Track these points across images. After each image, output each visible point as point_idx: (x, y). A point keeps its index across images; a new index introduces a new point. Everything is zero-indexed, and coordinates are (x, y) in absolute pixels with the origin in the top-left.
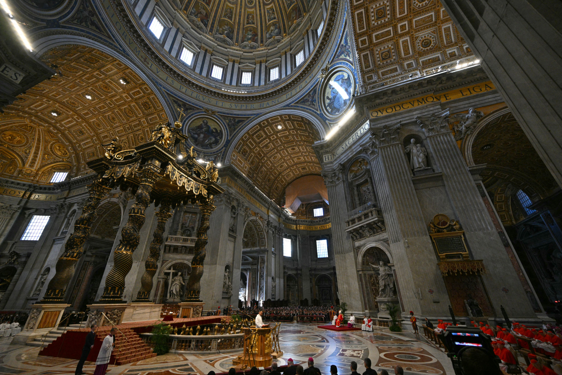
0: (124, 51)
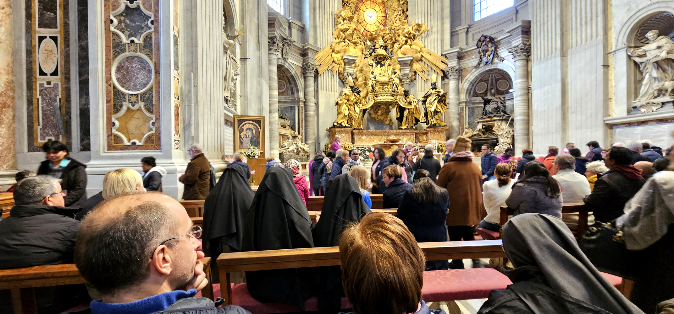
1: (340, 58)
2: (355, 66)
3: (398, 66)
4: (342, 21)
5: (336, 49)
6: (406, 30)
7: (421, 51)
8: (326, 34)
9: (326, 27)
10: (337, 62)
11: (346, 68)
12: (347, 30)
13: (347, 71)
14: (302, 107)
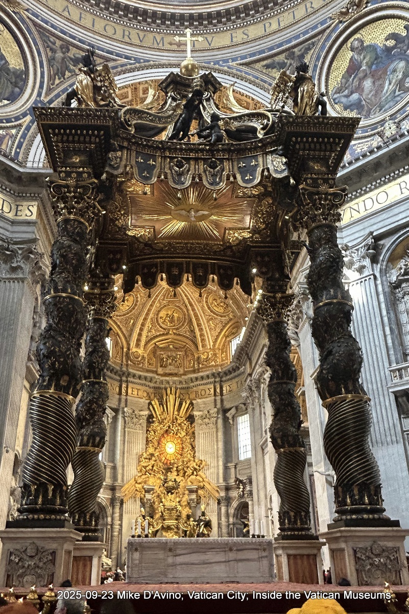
0: (137, 60)
1: (142, 488)
4: (143, 460)
6: (192, 465)
7: (204, 481)
10: (139, 490)
11: (146, 495)
13: (146, 498)
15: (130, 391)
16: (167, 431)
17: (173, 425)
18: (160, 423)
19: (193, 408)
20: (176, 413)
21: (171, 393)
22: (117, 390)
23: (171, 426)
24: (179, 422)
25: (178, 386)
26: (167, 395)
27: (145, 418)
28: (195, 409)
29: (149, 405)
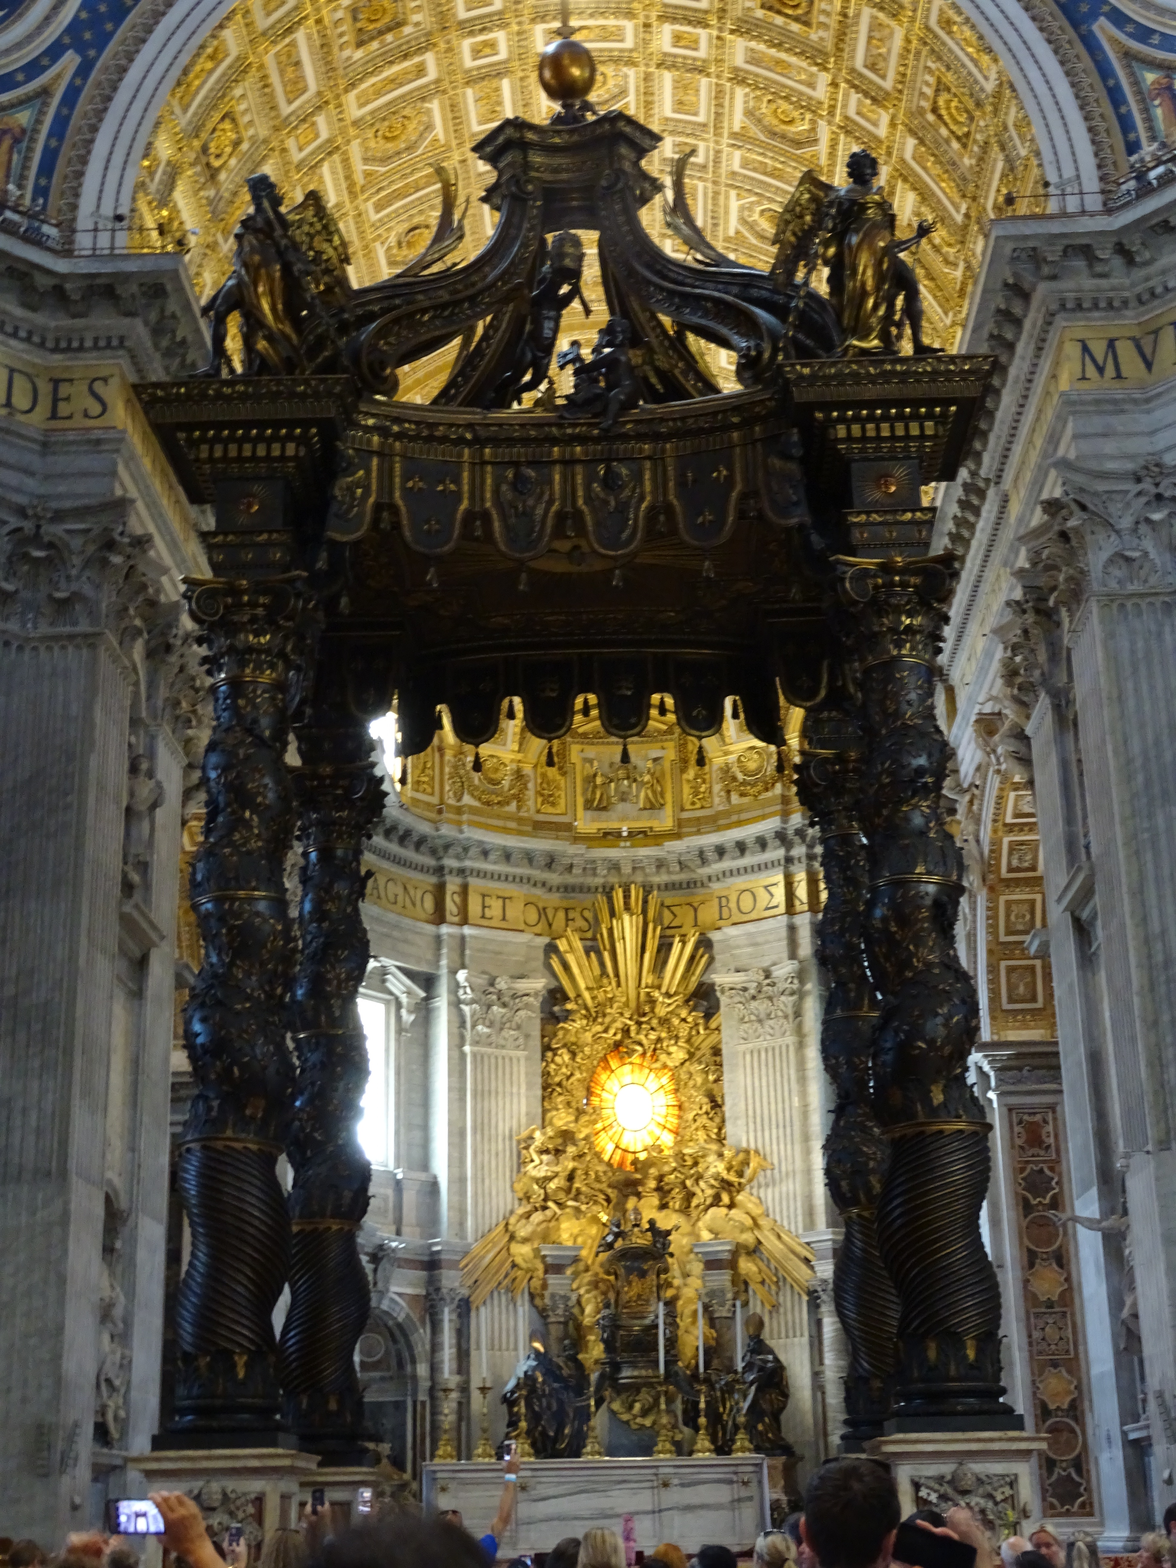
1: (531, 1255)
2: (576, 1275)
3: (697, 1268)
4: (535, 1157)
5: (522, 1233)
6: (712, 1170)
7: (756, 1225)
8: (494, 1193)
9: (494, 1176)
10: (523, 1264)
11: (550, 1282)
12: (549, 1179)
13: (550, 1290)
14: (423, 1403)
15: (474, 906)
16: (617, 1045)
17: (639, 1024)
18: (591, 1018)
19: (711, 960)
20: (648, 978)
21: (627, 908)
22: (429, 903)
23: (633, 1028)
24: (661, 1011)
25: (656, 880)
26: (613, 914)
27: (536, 1002)
28: (717, 964)
29: (547, 956)
